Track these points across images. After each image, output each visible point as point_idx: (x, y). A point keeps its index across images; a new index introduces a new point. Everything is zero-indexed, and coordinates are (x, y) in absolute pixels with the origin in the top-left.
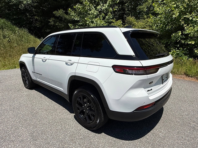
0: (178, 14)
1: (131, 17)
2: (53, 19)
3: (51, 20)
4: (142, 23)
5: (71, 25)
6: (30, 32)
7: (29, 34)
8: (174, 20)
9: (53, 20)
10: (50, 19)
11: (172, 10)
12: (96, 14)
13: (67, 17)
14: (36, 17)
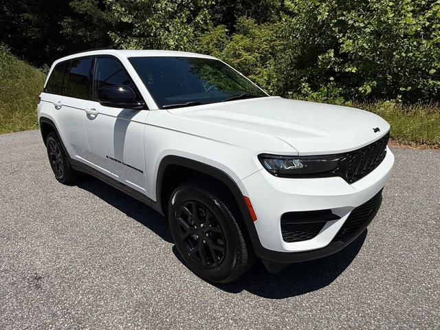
0: (327, 14)
1: (247, 19)
2: (70, 21)
3: (65, 22)
4: (268, 31)
5: (113, 34)
6: (13, 52)
7: (13, 57)
8: (322, 26)
9: (69, 23)
10: (61, 20)
11: (315, 5)
12: (171, 10)
13: (104, 15)
14: (26, 15)
